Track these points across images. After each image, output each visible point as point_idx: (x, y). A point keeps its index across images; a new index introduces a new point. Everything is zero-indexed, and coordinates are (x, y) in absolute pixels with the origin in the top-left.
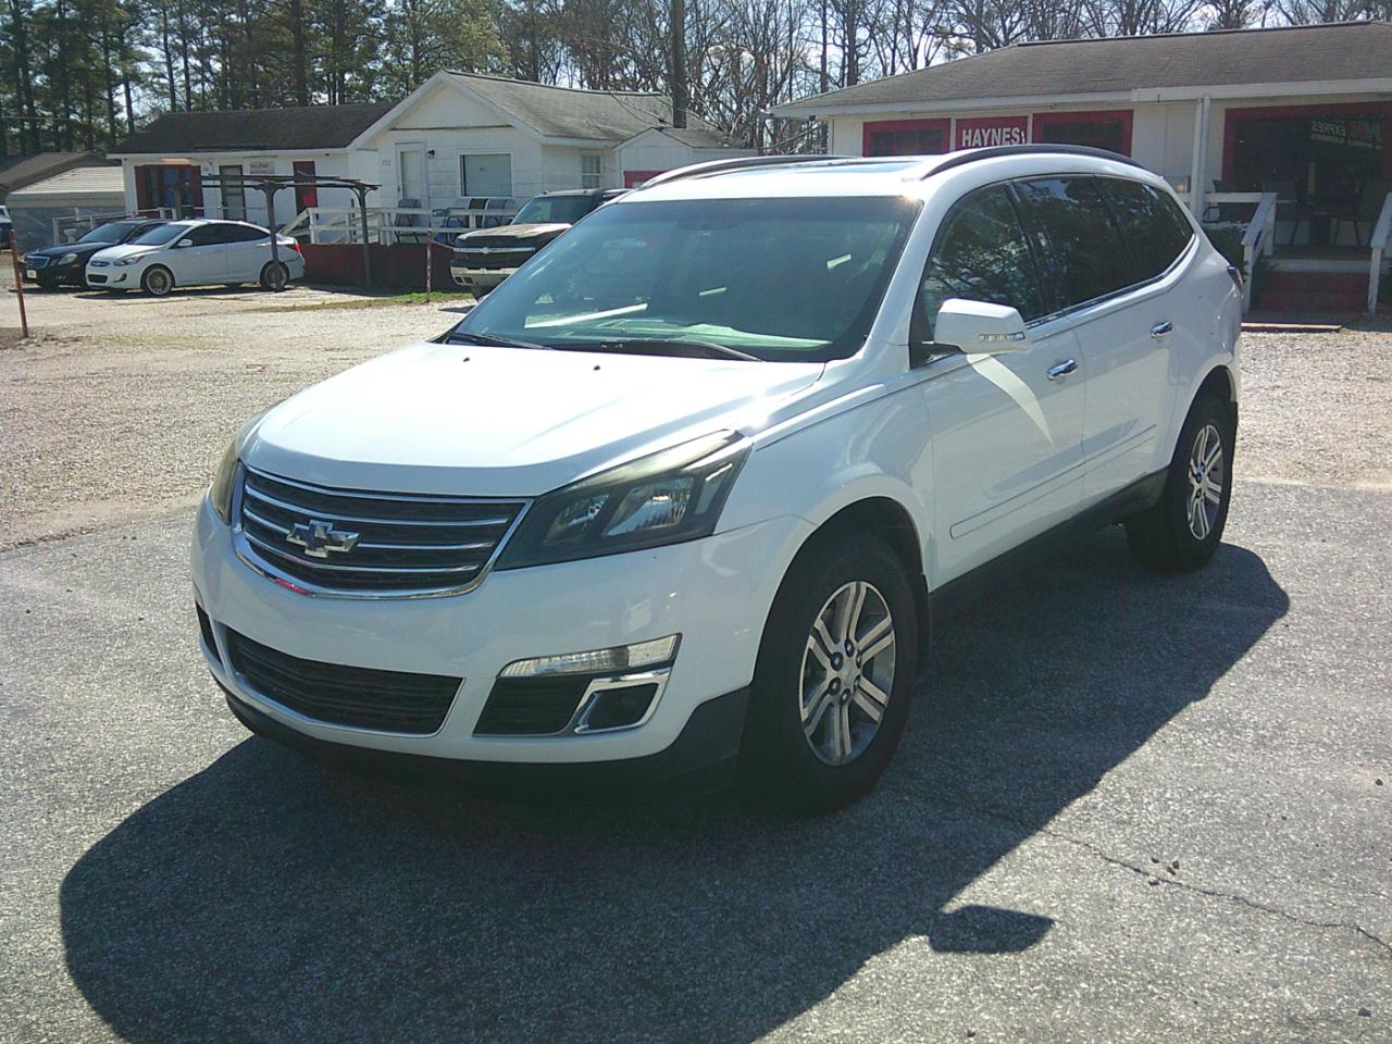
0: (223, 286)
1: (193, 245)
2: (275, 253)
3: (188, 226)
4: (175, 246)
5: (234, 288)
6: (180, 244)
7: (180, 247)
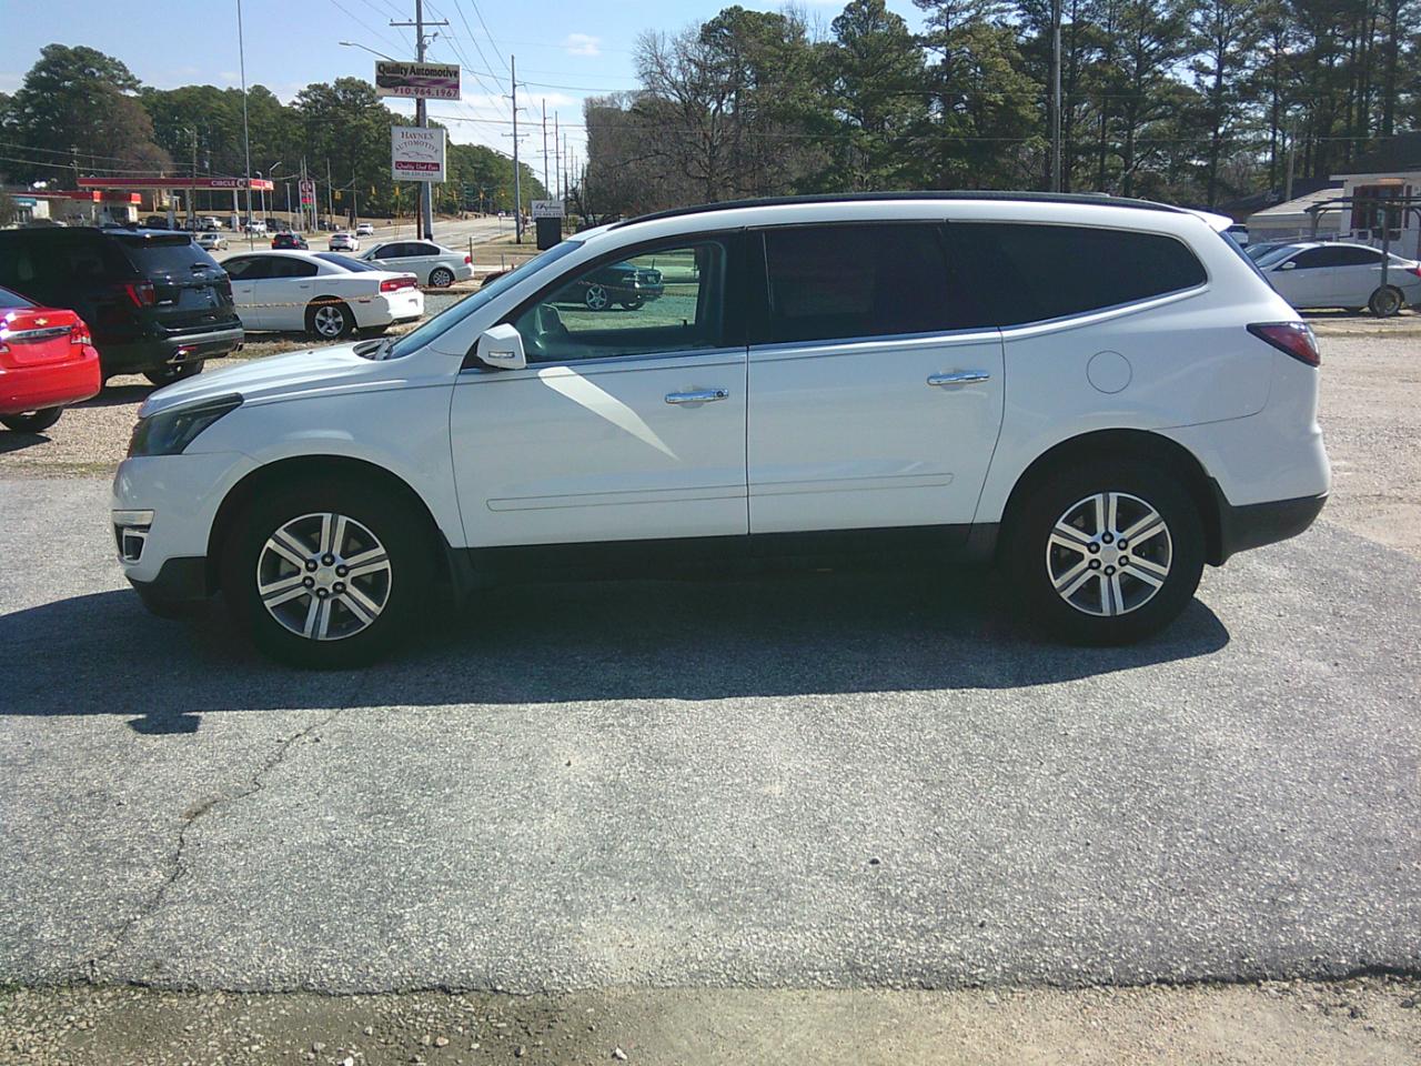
0: (1342, 310)
1: (1296, 268)
2: (1384, 279)
3: (1300, 249)
4: (1279, 269)
5: (1353, 312)
6: (1284, 267)
7: (1283, 270)
